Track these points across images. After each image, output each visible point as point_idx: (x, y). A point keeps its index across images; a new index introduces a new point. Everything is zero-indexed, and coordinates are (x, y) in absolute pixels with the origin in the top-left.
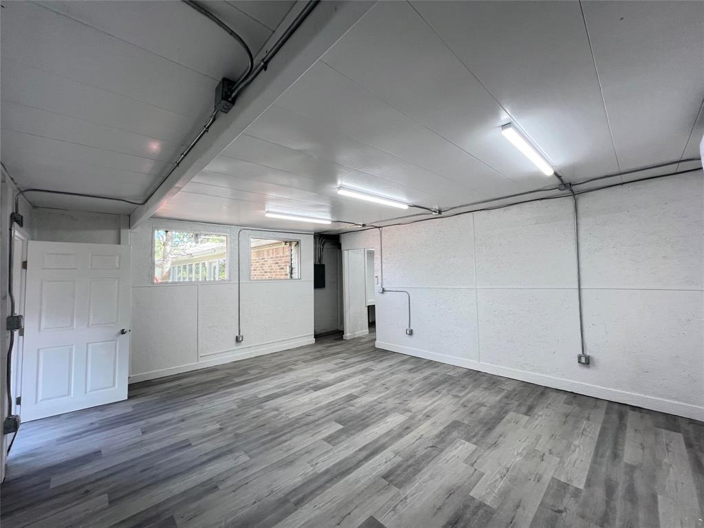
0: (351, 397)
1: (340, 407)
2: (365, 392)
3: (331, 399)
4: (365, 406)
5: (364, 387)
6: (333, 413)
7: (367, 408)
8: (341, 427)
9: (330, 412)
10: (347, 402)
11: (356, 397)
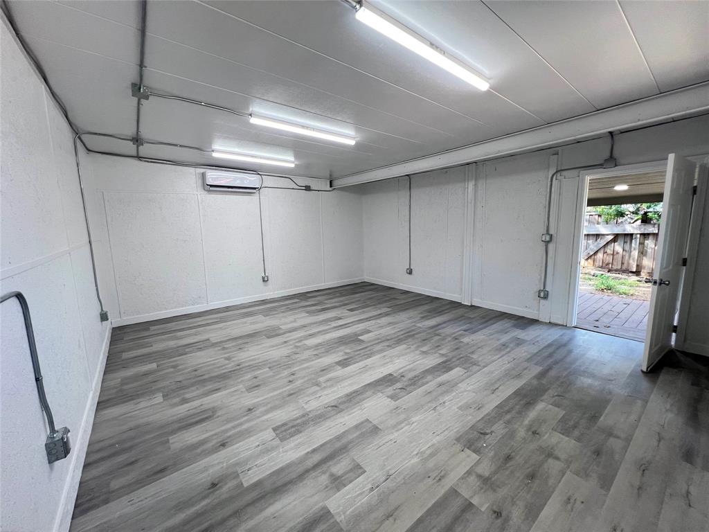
0: (344, 363)
1: (358, 353)
2: (324, 370)
3: (369, 361)
4: (333, 353)
5: (321, 379)
6: (366, 347)
7: (333, 351)
8: (360, 338)
9: (368, 349)
10: (351, 357)
11: (339, 363)
